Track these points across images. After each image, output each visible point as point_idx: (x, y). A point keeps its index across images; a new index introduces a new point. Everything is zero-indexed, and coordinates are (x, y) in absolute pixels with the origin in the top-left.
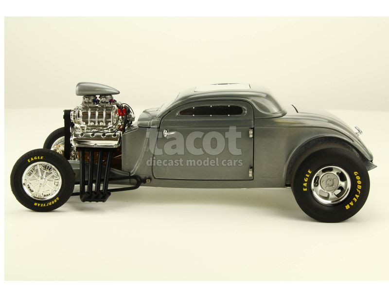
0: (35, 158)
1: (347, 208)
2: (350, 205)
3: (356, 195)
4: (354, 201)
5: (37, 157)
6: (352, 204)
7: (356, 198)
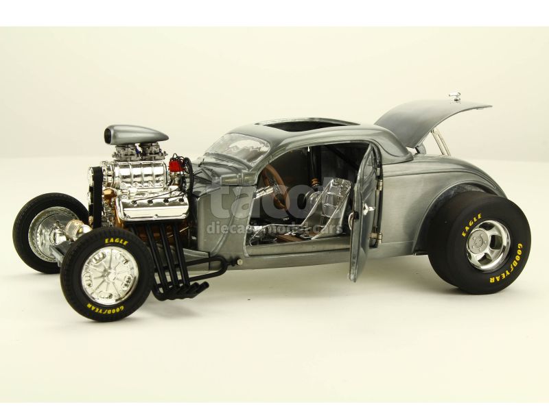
0: (117, 241)
1: (491, 281)
2: (496, 280)
3: (507, 272)
4: (501, 277)
5: (120, 240)
6: (498, 279)
7: (506, 274)
